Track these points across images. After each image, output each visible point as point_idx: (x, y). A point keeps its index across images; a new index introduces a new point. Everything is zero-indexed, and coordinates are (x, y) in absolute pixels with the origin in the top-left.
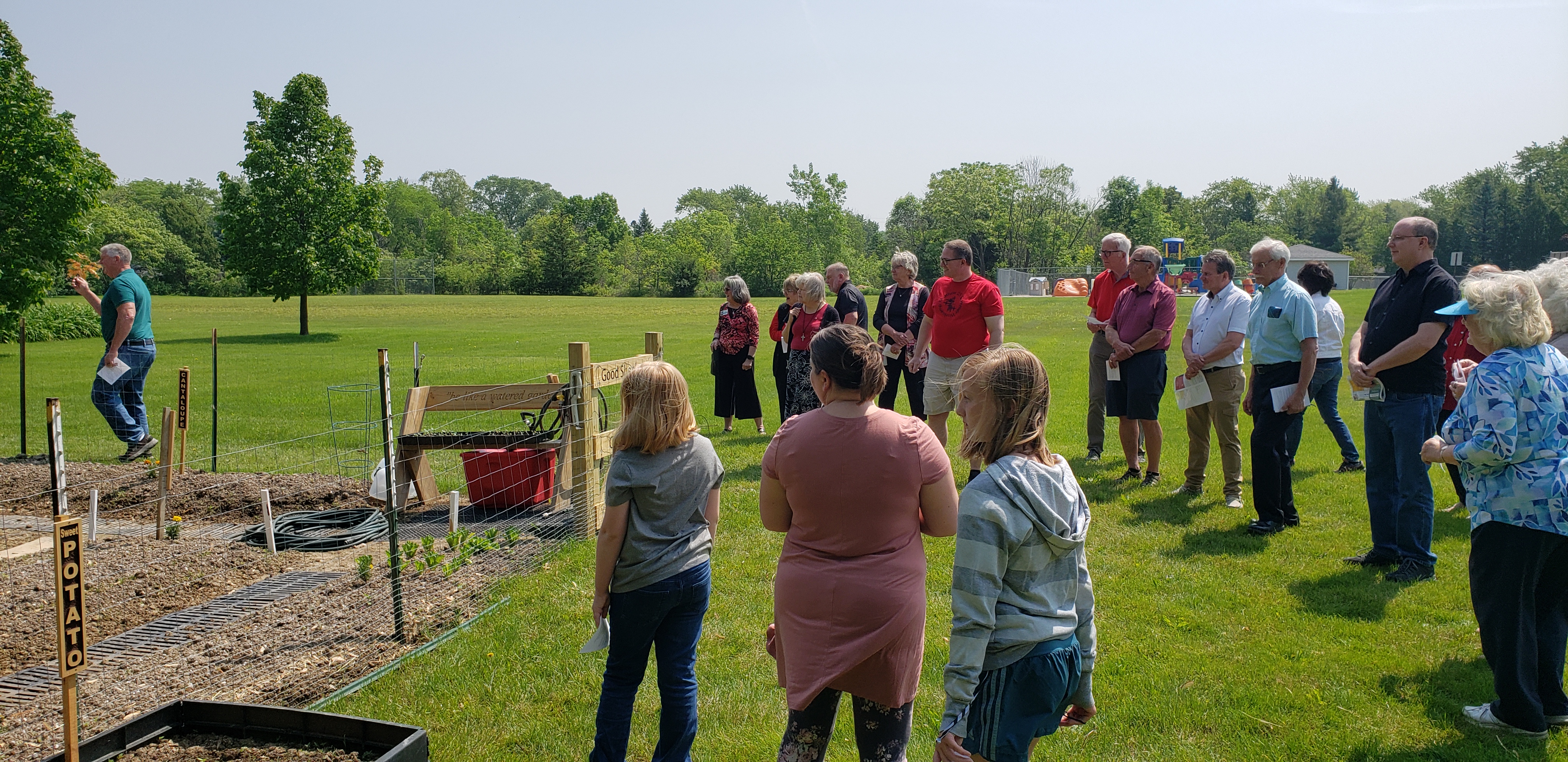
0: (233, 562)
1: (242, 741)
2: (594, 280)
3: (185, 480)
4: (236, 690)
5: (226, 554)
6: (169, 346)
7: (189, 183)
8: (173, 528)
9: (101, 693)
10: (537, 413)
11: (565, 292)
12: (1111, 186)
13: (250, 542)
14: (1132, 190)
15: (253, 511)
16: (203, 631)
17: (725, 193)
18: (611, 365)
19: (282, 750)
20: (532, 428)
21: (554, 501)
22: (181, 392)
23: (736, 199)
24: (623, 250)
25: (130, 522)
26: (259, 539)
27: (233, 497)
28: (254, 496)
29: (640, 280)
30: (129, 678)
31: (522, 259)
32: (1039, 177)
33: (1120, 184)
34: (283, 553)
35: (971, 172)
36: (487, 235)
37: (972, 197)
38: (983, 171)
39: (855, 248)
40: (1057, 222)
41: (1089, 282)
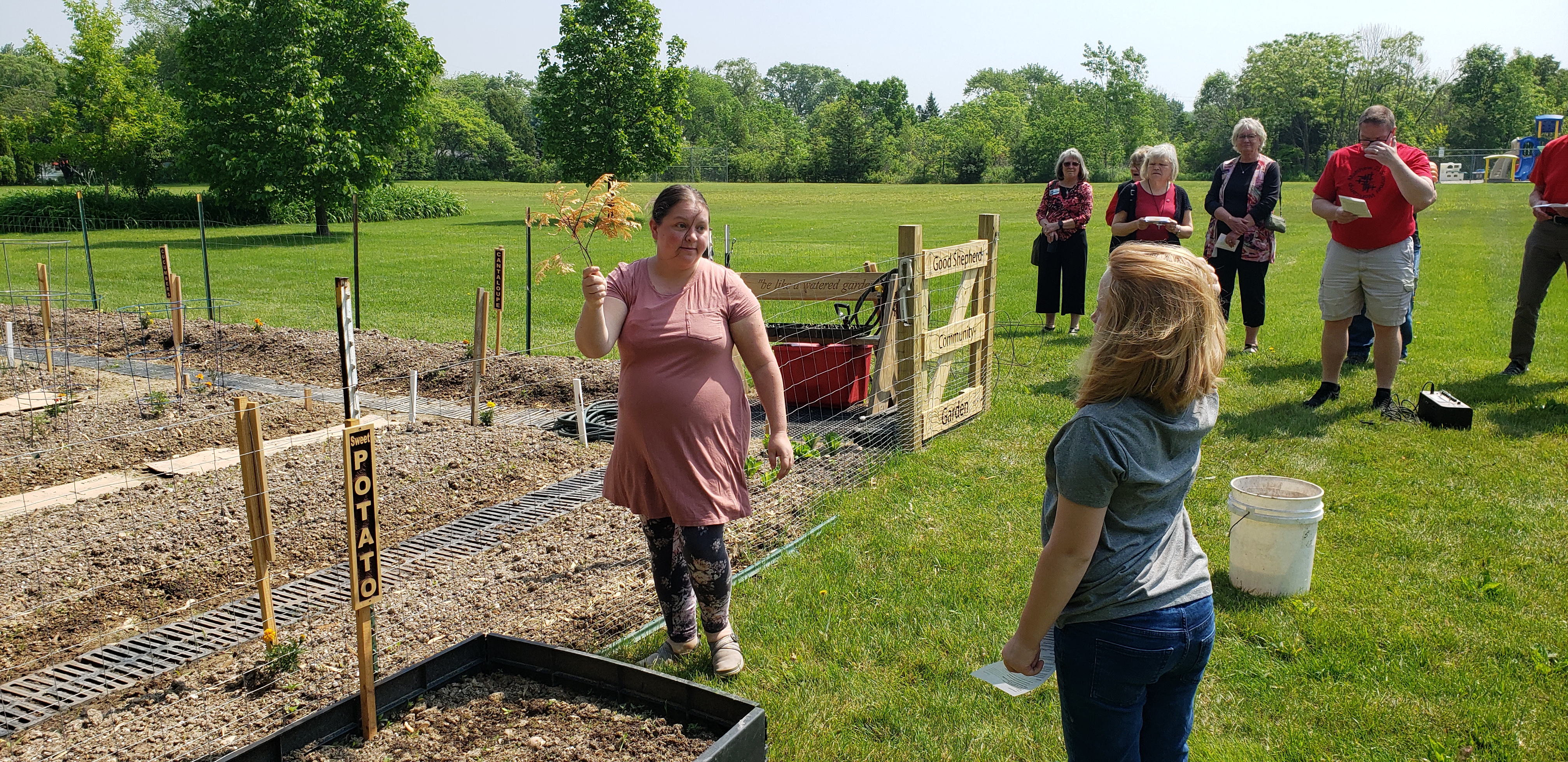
0: (544, 454)
1: (550, 689)
2: (879, 167)
3: (500, 361)
4: (544, 615)
5: (538, 446)
6: (491, 227)
7: (509, 75)
8: (487, 414)
9: (406, 609)
10: (853, 305)
11: (849, 180)
12: (1470, 56)
13: (562, 431)
14: (1496, 60)
15: (563, 395)
16: (513, 532)
17: (1016, 74)
18: (944, 252)
19: (594, 708)
20: (846, 321)
21: (871, 403)
22: (496, 272)
23: (1028, 79)
24: (909, 136)
25: (449, 402)
26: (568, 427)
27: (545, 381)
28: (566, 381)
29: (925, 166)
30: (435, 591)
31: (810, 146)
32: (1379, 48)
33: (1482, 53)
34: (595, 445)
35: (1297, 44)
36: (776, 123)
37: (1298, 72)
38: (1311, 42)
39: (1159, 130)
40: (1399, 99)
41: (1439, 167)
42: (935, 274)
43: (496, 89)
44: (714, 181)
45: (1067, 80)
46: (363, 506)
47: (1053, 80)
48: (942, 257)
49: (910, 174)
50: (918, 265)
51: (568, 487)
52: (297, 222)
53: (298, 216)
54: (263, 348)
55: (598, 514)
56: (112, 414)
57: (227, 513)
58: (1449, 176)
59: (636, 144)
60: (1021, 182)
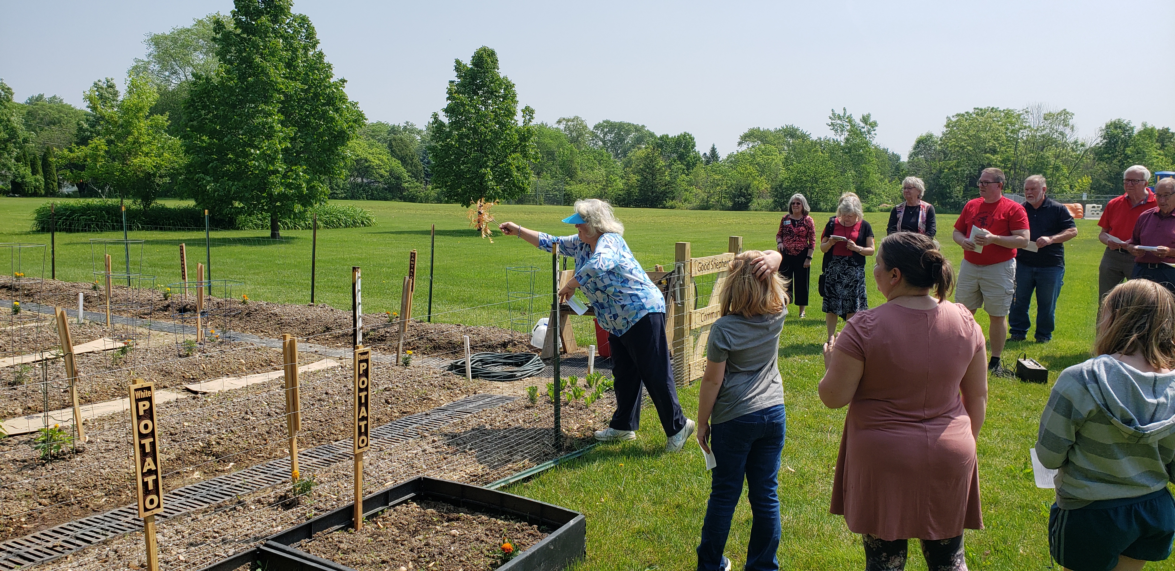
0: (444, 385)
1: (460, 509)
2: (674, 197)
4: (453, 473)
5: (440, 379)
6: (394, 235)
7: (405, 125)
8: (407, 359)
11: (653, 205)
12: (1108, 127)
13: (455, 371)
14: (1127, 131)
15: (455, 350)
17: (777, 131)
18: (705, 260)
19: (486, 518)
22: (411, 266)
23: (786, 136)
24: (697, 176)
25: (376, 353)
26: (460, 369)
27: (442, 340)
28: (458, 340)
29: (708, 197)
30: (386, 458)
31: (624, 181)
32: (1042, 120)
33: (1117, 125)
34: (476, 381)
35: (982, 115)
36: (600, 164)
37: (983, 135)
38: (993, 114)
39: (881, 174)
40: (1057, 157)
41: (1084, 207)
42: (699, 274)
43: (395, 134)
44: (553, 204)
45: (814, 137)
46: (363, 394)
47: (804, 137)
48: (703, 263)
49: (696, 203)
50: (688, 268)
51: (459, 405)
52: (254, 229)
53: (255, 224)
54: (248, 314)
55: (482, 418)
56: (159, 354)
57: (249, 413)
58: (1093, 214)
59: (499, 180)
60: (778, 211)
